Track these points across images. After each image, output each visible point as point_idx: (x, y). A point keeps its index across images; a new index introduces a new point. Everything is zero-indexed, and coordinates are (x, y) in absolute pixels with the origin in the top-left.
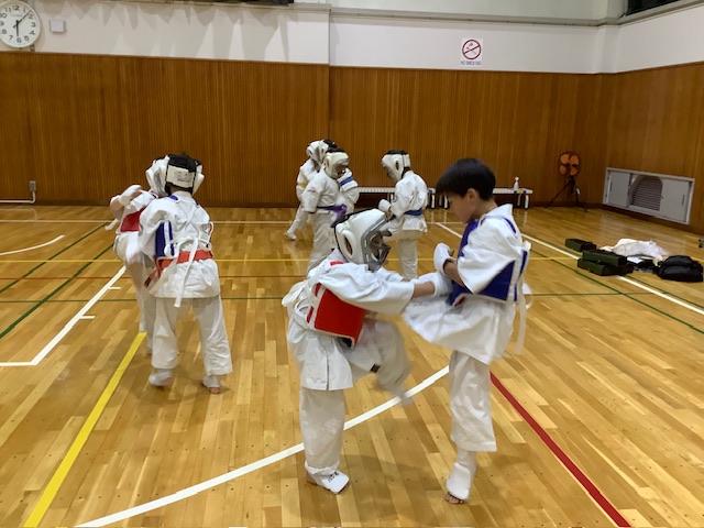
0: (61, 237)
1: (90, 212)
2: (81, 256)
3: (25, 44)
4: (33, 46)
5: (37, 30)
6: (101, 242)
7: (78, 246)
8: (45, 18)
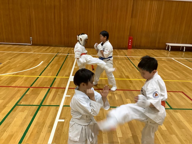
0: (42, 62)
1: (50, 49)
2: (51, 74)
6: (57, 65)
7: (49, 67)
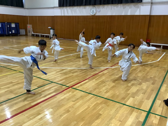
3: (94, 14)
4: (95, 14)
5: (96, 12)
8: (97, 9)
